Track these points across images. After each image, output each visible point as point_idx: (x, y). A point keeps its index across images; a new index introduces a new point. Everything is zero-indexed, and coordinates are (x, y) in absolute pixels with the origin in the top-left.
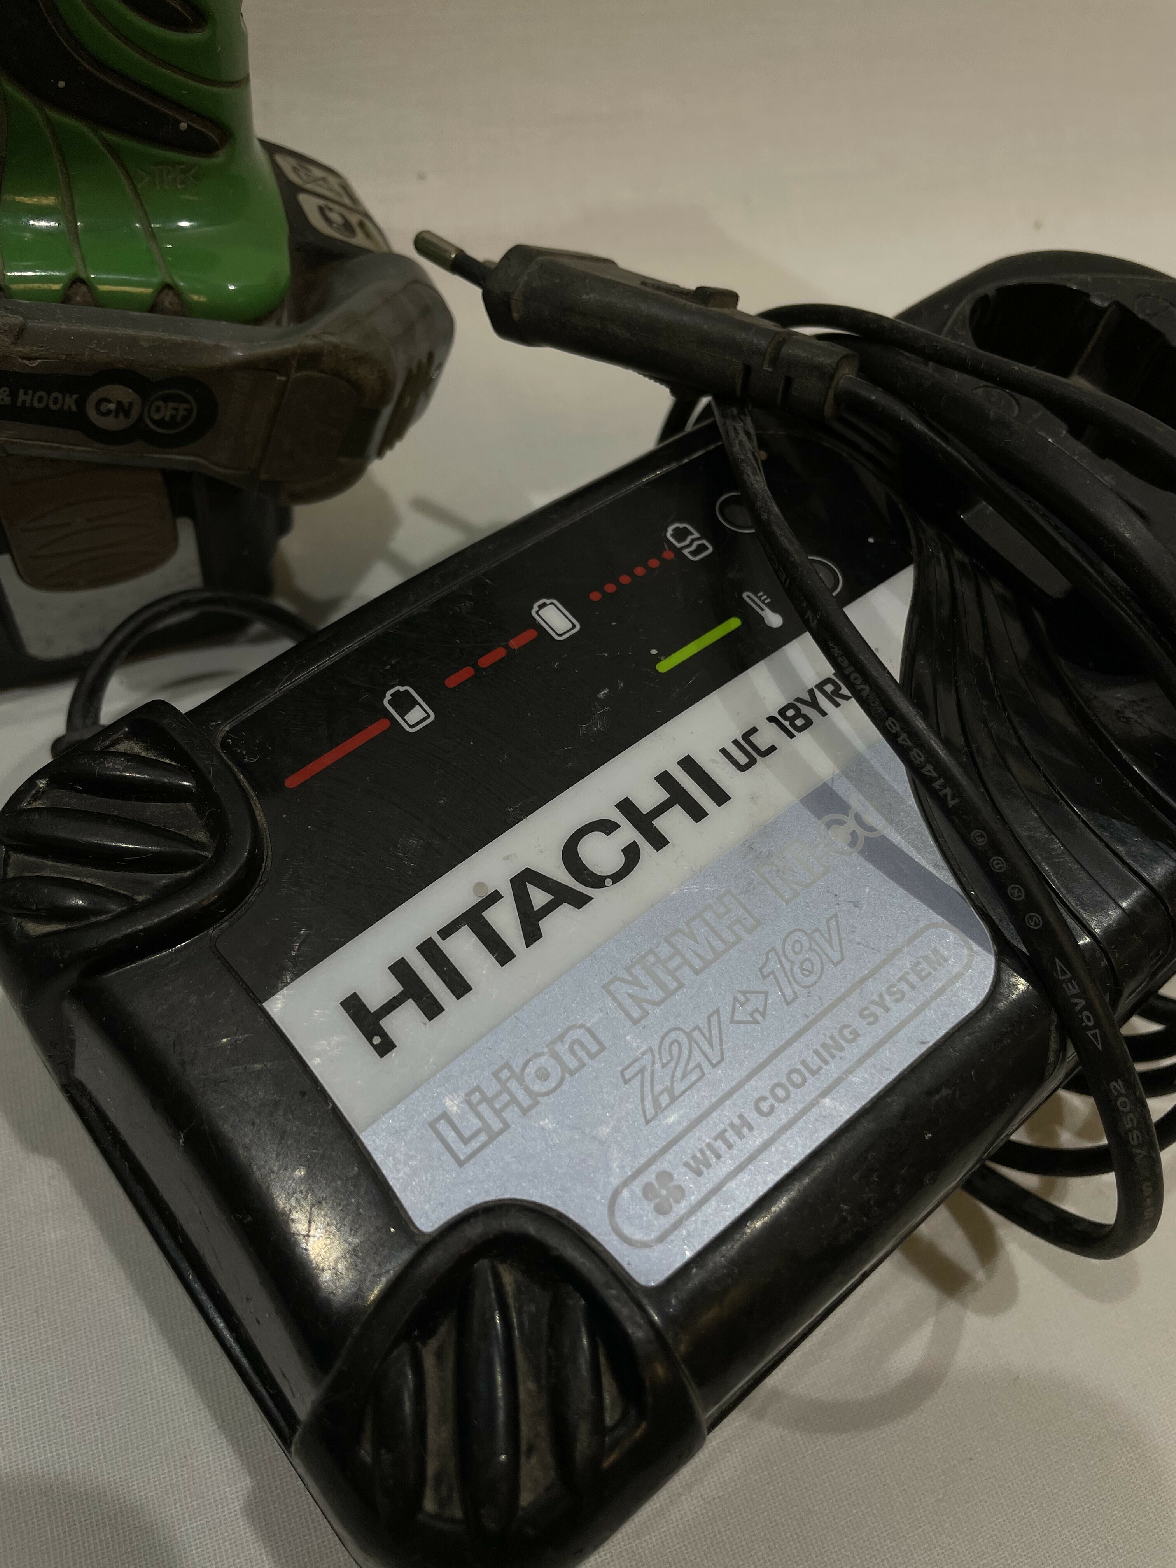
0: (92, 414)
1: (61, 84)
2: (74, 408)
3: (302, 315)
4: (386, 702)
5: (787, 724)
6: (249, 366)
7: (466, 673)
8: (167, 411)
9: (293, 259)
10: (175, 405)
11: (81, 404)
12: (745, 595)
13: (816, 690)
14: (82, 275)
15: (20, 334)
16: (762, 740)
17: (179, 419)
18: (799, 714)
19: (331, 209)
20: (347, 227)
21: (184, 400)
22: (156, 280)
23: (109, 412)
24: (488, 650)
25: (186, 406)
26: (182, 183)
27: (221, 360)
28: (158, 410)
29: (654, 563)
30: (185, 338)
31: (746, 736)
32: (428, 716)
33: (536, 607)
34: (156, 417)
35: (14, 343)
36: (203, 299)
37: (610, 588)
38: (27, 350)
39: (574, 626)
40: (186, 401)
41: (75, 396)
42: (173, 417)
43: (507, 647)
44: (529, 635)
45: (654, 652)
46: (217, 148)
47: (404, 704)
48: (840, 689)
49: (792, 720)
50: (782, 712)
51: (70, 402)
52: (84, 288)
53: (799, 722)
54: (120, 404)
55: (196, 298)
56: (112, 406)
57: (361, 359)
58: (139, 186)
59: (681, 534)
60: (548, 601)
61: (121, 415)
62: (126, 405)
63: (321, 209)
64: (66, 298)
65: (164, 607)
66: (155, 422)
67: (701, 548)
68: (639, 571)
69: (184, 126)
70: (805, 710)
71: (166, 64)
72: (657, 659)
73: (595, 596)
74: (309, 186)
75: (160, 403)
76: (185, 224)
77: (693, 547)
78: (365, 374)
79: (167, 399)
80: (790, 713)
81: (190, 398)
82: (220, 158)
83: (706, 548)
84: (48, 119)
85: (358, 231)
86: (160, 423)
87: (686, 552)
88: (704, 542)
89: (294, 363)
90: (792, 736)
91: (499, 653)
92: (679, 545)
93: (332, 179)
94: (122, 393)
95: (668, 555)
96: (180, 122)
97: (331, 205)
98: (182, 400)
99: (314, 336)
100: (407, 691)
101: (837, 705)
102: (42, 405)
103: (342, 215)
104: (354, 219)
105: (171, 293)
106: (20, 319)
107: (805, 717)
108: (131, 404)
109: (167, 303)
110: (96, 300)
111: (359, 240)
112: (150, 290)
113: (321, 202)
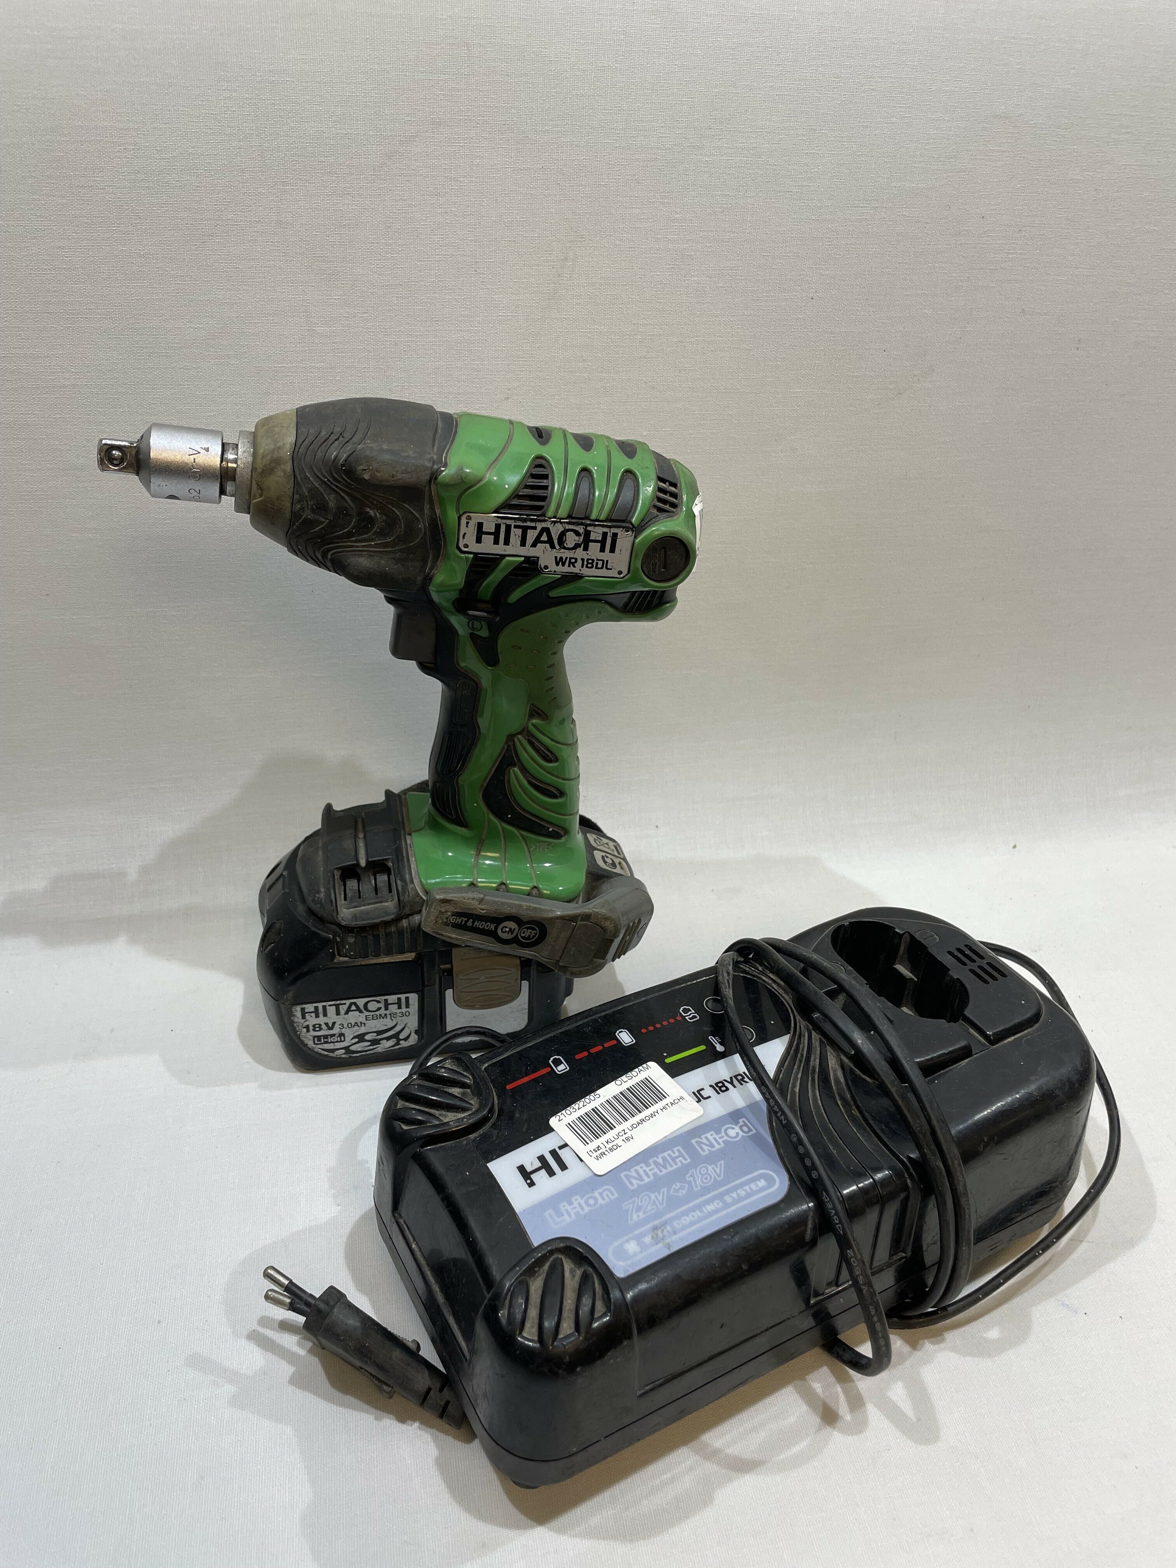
0: (499, 932)
1: (509, 816)
2: (493, 929)
3: (588, 898)
4: (550, 1061)
5: (718, 1089)
6: (562, 918)
7: (585, 1054)
8: (527, 933)
9: (587, 877)
10: (531, 931)
11: (496, 928)
12: (710, 1038)
13: (733, 1078)
14: (505, 882)
15: (481, 901)
16: (705, 1094)
17: (531, 937)
18: (724, 1085)
19: (607, 857)
20: (614, 865)
21: (535, 930)
22: (531, 885)
23: (506, 931)
24: (595, 1046)
25: (535, 932)
26: (547, 849)
27: (550, 915)
28: (524, 933)
29: (672, 1021)
30: (539, 906)
31: (699, 1091)
32: (566, 1068)
33: (618, 1032)
34: (523, 935)
35: (479, 904)
36: (548, 892)
37: (651, 1028)
38: (482, 907)
39: (633, 1041)
40: (536, 930)
41: (495, 925)
42: (529, 936)
43: (603, 1046)
44: (614, 1042)
45: (665, 1054)
46: (562, 836)
47: (557, 1063)
48: (744, 1078)
49: (720, 1088)
50: (716, 1084)
51: (493, 927)
52: (504, 886)
53: (724, 1089)
54: (510, 929)
55: (545, 892)
56: (507, 930)
57: (607, 919)
58: (531, 850)
59: (686, 1011)
60: (623, 1030)
61: (510, 933)
62: (512, 930)
63: (603, 857)
64: (497, 889)
65: (459, 1032)
66: (522, 937)
67: (694, 1017)
68: (665, 1023)
69: (551, 830)
70: (726, 1084)
71: (548, 810)
72: (666, 1057)
73: (644, 1031)
74: (599, 847)
75: (526, 930)
76: (547, 865)
77: (691, 1016)
78: (608, 924)
79: (528, 928)
80: (720, 1085)
81: (536, 928)
82: (563, 839)
83: (697, 1017)
84: (503, 828)
85: (618, 866)
86: (523, 938)
87: (687, 1018)
88: (696, 1015)
89: (580, 918)
90: (719, 1093)
91: (600, 1048)
92: (684, 1015)
93: (611, 844)
94: (512, 925)
95: (679, 1018)
96: (549, 828)
97: (607, 855)
98: (534, 929)
99: (589, 909)
100: (559, 1058)
101: (741, 1084)
102: (482, 927)
103: (612, 859)
104: (617, 861)
105: (536, 890)
106: (482, 896)
107: (726, 1087)
108: (514, 929)
109: (534, 894)
110: (508, 890)
111: (618, 870)
112: (529, 888)
113: (604, 854)
